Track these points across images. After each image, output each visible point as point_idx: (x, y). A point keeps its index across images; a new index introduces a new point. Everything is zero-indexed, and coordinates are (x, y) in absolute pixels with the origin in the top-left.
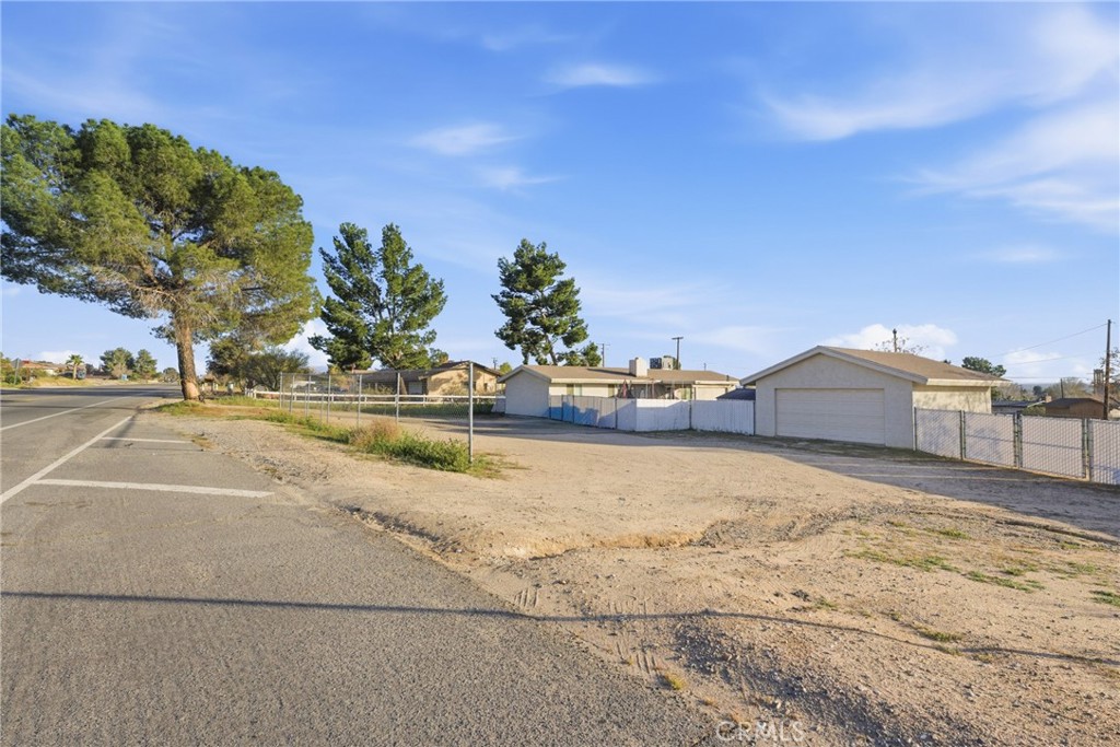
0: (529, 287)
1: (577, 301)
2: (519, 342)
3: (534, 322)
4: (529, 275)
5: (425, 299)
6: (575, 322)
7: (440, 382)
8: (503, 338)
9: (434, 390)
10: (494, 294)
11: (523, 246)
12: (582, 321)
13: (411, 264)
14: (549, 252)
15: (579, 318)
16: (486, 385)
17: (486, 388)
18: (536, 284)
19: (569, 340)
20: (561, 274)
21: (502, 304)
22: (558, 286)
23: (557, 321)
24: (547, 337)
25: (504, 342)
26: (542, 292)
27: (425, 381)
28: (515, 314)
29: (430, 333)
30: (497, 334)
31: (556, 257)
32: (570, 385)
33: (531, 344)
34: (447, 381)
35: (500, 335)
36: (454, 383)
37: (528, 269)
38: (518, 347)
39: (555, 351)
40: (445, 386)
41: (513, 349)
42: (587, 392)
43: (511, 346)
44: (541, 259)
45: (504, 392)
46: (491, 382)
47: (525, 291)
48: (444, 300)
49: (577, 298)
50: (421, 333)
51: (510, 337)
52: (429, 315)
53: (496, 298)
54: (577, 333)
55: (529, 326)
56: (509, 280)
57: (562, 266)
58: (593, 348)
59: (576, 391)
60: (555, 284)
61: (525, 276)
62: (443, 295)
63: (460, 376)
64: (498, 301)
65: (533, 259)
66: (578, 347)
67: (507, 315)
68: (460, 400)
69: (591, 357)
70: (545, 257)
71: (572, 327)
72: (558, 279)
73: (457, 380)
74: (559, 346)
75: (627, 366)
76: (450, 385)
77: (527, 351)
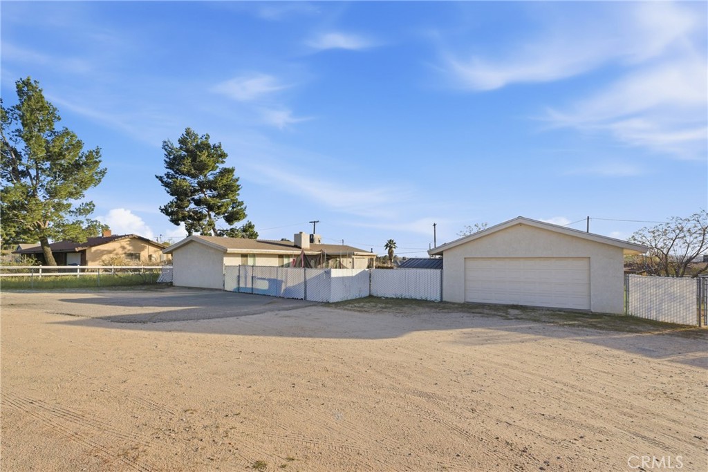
0: (193, 171)
1: (238, 186)
2: (184, 219)
3: (198, 203)
4: (194, 160)
5: (77, 166)
6: (236, 203)
7: (102, 253)
8: (168, 214)
9: (94, 260)
10: (159, 175)
11: (188, 133)
12: (241, 203)
13: (58, 127)
14: (211, 142)
15: (240, 200)
16: (150, 256)
17: (150, 259)
18: (201, 168)
19: (230, 219)
20: (223, 162)
21: (166, 185)
22: (221, 172)
23: (219, 202)
24: (210, 215)
25: (169, 218)
26: (205, 176)
27: (83, 252)
28: (180, 193)
29: (87, 204)
30: (162, 210)
31: (220, 147)
32: (244, 256)
33: (194, 221)
34: (110, 252)
35: (165, 211)
36: (117, 254)
37: (192, 154)
38: (182, 224)
39: (217, 228)
40: (105, 257)
41: (178, 224)
42: (261, 262)
43: (176, 222)
44: (204, 146)
45: (169, 262)
46: (157, 255)
47: (189, 174)
48: (103, 173)
49: (238, 183)
50: (75, 203)
51: (174, 214)
52: (83, 185)
53: (161, 179)
54: (237, 213)
55: (192, 206)
56: (173, 162)
57: (223, 155)
58: (250, 226)
59: (250, 261)
60: (218, 170)
61: (190, 160)
62: (101, 167)
63: (123, 248)
64: (162, 182)
65: (197, 146)
66: (238, 225)
67: (172, 195)
68: (121, 270)
69: (249, 232)
70: (208, 146)
71: (233, 208)
72: (221, 166)
73: (120, 251)
74: (221, 224)
75: (292, 240)
76: (111, 255)
77: (191, 228)
